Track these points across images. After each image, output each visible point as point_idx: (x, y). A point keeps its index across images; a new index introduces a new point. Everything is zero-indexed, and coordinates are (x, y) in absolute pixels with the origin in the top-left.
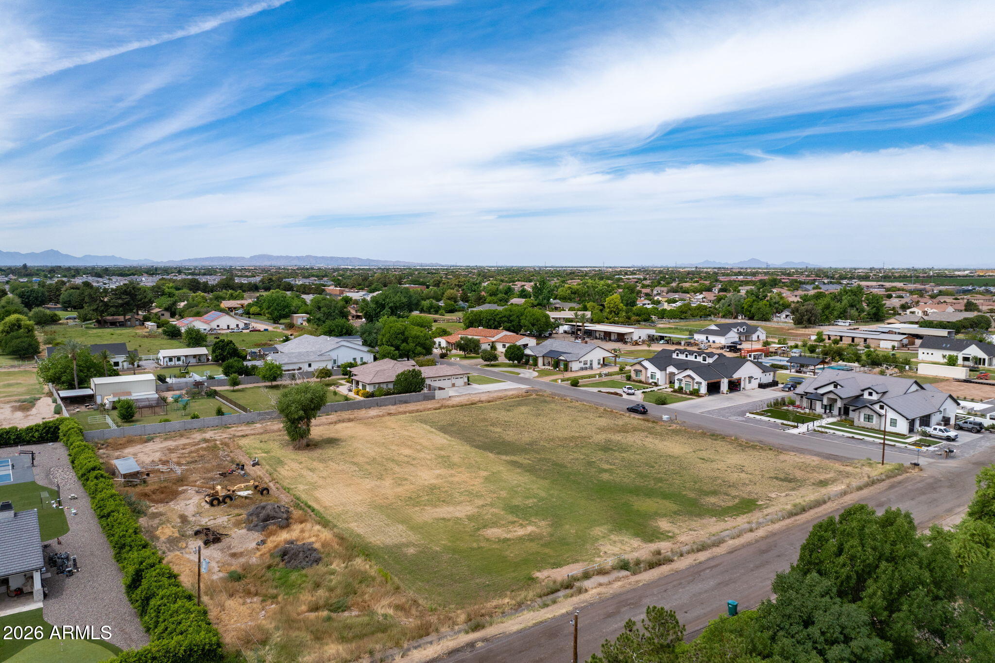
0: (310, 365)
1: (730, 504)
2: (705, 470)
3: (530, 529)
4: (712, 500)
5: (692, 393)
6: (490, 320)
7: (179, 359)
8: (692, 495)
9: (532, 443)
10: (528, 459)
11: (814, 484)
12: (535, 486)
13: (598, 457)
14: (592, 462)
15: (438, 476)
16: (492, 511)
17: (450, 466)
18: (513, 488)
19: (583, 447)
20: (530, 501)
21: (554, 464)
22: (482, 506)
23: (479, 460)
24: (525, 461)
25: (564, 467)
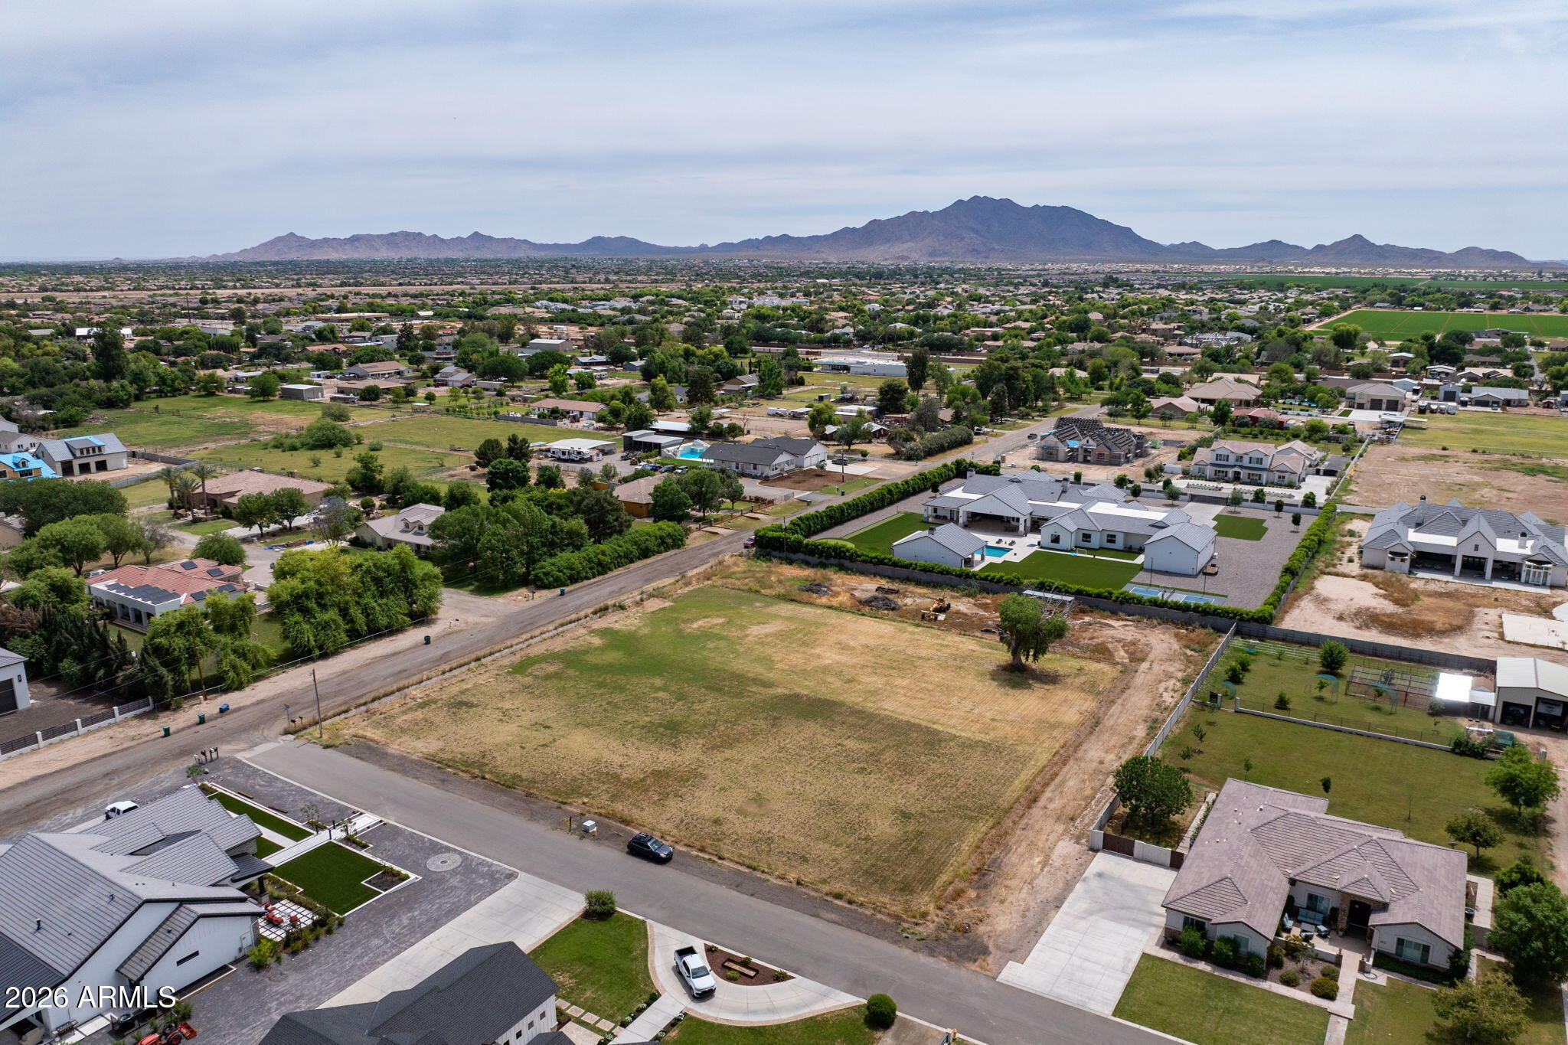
1: (537, 666)
2: (549, 709)
4: (551, 669)
8: (571, 672)
10: (755, 693)
11: (435, 703)
12: (719, 659)
13: (677, 711)
14: (679, 700)
15: (819, 657)
16: (734, 633)
17: (826, 670)
18: (738, 655)
19: (705, 726)
20: (711, 645)
21: (720, 690)
22: (746, 636)
23: (807, 683)
24: (754, 689)
25: (706, 688)
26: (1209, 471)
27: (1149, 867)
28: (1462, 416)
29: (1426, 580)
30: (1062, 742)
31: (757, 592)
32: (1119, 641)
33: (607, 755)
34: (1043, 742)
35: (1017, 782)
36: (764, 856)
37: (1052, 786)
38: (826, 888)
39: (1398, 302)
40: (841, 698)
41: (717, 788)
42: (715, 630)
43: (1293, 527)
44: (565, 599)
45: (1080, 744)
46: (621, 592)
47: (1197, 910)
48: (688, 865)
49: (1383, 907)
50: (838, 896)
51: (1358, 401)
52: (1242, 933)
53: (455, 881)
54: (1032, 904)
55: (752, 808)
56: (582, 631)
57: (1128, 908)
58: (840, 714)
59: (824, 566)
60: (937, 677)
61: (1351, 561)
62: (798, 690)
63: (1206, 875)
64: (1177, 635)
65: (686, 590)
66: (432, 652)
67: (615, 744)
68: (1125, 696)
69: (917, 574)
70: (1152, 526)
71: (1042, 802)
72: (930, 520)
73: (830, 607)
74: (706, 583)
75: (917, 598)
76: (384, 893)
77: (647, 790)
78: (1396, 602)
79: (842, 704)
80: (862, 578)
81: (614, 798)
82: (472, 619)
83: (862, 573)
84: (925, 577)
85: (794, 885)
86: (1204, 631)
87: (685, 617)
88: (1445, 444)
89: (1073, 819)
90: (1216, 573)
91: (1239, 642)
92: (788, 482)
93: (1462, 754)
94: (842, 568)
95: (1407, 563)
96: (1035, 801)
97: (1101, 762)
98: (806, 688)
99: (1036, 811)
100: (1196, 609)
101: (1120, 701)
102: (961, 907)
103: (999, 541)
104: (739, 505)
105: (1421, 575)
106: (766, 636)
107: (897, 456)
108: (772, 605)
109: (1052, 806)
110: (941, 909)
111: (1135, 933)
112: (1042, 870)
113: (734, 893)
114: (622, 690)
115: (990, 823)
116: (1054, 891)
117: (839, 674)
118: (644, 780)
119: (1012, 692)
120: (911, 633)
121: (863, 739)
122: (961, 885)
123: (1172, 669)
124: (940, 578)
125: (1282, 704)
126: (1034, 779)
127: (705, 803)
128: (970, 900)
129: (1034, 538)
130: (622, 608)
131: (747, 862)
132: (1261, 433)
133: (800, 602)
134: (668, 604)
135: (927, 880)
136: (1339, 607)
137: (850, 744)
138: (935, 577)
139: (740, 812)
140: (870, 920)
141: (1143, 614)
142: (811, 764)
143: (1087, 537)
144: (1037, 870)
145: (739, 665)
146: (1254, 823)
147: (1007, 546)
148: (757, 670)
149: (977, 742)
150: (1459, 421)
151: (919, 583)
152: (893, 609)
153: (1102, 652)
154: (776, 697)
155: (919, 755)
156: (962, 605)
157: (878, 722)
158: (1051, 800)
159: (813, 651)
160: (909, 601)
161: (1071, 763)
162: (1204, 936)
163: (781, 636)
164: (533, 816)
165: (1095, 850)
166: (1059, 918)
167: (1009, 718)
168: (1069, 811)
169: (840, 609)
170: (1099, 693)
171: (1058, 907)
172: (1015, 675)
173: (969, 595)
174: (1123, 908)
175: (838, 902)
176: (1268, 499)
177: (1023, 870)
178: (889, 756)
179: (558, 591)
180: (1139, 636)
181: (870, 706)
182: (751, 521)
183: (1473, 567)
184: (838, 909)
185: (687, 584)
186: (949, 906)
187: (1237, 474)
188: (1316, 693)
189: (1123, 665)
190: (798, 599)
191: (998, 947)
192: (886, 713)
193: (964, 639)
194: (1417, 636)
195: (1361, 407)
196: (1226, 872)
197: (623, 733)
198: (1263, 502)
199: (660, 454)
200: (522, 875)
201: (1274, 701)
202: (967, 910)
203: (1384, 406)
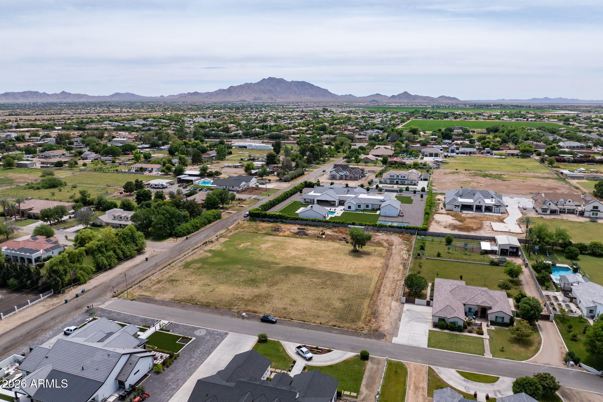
1: (192, 265)
2: (205, 279)
3: (241, 246)
4: (198, 265)
8: (206, 266)
11: (162, 281)
12: (256, 257)
13: (251, 275)
14: (250, 272)
15: (290, 253)
16: (256, 248)
17: (294, 257)
18: (262, 255)
19: (264, 279)
20: (251, 252)
21: (262, 267)
22: (261, 248)
23: (290, 262)
24: (274, 266)
25: (257, 267)
26: (388, 181)
27: (420, 306)
28: (458, 158)
29: (466, 214)
30: (379, 273)
31: (257, 233)
32: (383, 240)
33: (235, 292)
34: (374, 274)
35: (371, 286)
36: (305, 317)
37: (382, 287)
38: (330, 324)
39: (425, 117)
40: (304, 266)
41: (279, 298)
42: (249, 247)
43: (421, 199)
44: (189, 240)
45: (385, 273)
46: (208, 236)
47: (442, 315)
48: (282, 323)
49: (490, 308)
50: (335, 326)
51: (425, 154)
52: (456, 320)
53: (208, 337)
54: (392, 321)
55: (293, 303)
56: (202, 251)
57: (420, 318)
58: (306, 271)
59: (276, 222)
60: (332, 256)
61: (442, 209)
62: (289, 265)
63: (442, 306)
64: (399, 237)
65: (231, 234)
66: (151, 263)
67: (236, 288)
68: (392, 257)
69: (310, 223)
70: (380, 201)
71: (382, 291)
72: (304, 203)
73: (285, 236)
74: (237, 231)
75: (312, 230)
76: (187, 345)
77: (256, 302)
78: (460, 221)
79: (305, 268)
80: (291, 225)
81: (246, 305)
82: (158, 250)
83: (291, 223)
84: (313, 223)
85: (319, 324)
86: (407, 234)
87: (236, 243)
88: (457, 168)
89: (393, 295)
90: (403, 216)
91: (419, 237)
92: (246, 192)
93: (493, 265)
94: (282, 222)
95: (460, 208)
96: (380, 291)
97: (394, 278)
98: (291, 264)
99: (381, 294)
100: (404, 228)
101: (391, 259)
102: (373, 324)
103: (330, 209)
104: (234, 202)
105: (464, 212)
106: (268, 247)
107: (280, 180)
108: (264, 237)
109: (385, 292)
110: (367, 325)
111: (425, 325)
112: (390, 311)
113: (302, 329)
114: (228, 270)
115: (369, 299)
116: (396, 316)
117: (299, 258)
118: (253, 299)
119: (357, 259)
120: (316, 242)
121: (318, 278)
122: (369, 318)
123: (402, 247)
124: (318, 223)
125: (439, 255)
126: (376, 285)
127: (278, 304)
128: (374, 322)
129: (342, 208)
130: (212, 242)
131: (301, 319)
132: (399, 167)
133: (273, 235)
134: (227, 239)
135: (359, 318)
136: (444, 224)
137: (314, 280)
138: (316, 223)
139: (290, 305)
140: (347, 331)
141: (387, 231)
142: (305, 288)
143: (359, 206)
144: (389, 311)
145: (264, 258)
146: (450, 290)
147: (333, 211)
148: (271, 259)
149: (354, 275)
150: (458, 160)
151: (311, 226)
152: (307, 235)
153: (379, 244)
154: (282, 267)
155: (338, 281)
156: (328, 232)
157: (320, 272)
158: (384, 290)
159: (287, 251)
160: (310, 232)
161: (385, 279)
162: (445, 323)
163: (273, 247)
164: (222, 314)
165: (404, 303)
166: (402, 324)
167: (360, 267)
168: (391, 293)
169: (288, 236)
170: (384, 257)
171: (400, 321)
172: (356, 253)
173: (329, 228)
174: (418, 318)
175: (335, 327)
176: (410, 190)
177: (385, 311)
178: (329, 282)
179: (185, 238)
180: (388, 238)
181: (315, 267)
182: (241, 208)
183: (479, 208)
184: (336, 330)
185: (231, 232)
186: (369, 324)
187: (397, 181)
188: (447, 251)
189: (387, 247)
190: (273, 234)
191: (388, 334)
192: (321, 269)
193: (334, 243)
194: (469, 231)
195: (426, 156)
196: (448, 303)
197: (237, 284)
198: (409, 191)
199: (192, 184)
200: (230, 333)
201: (436, 254)
202: (374, 325)
203: (434, 155)
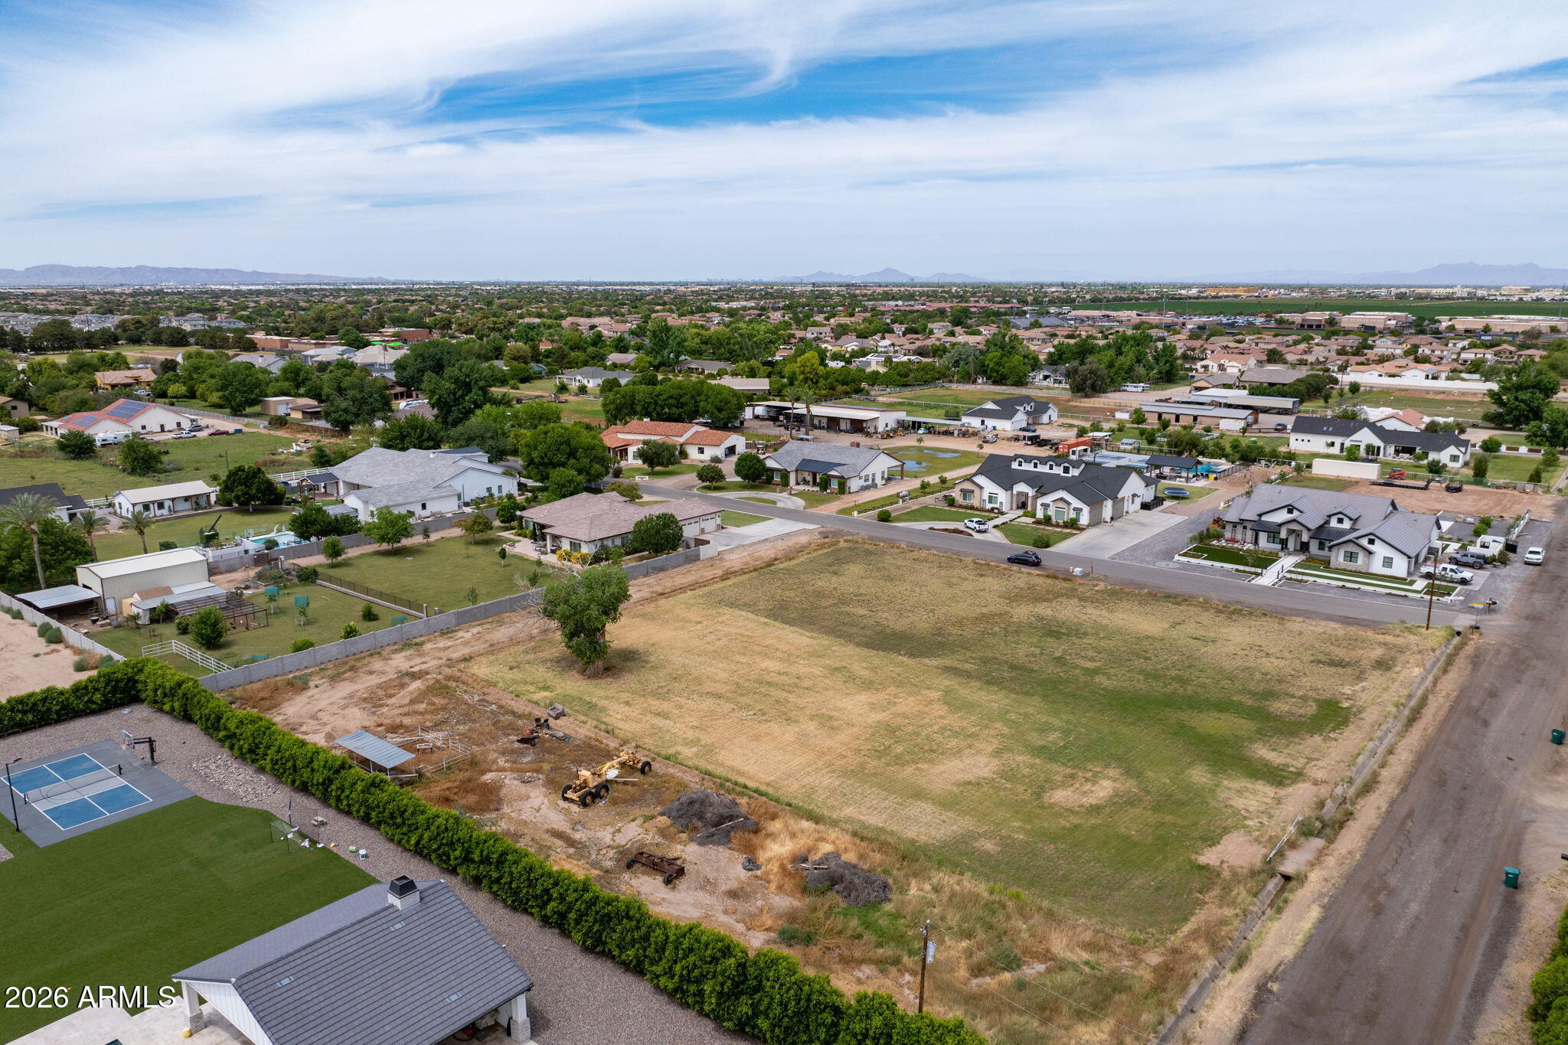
0: (424, 506)
1: (1311, 710)
3: (1107, 785)
4: (1282, 706)
5: (1066, 525)
6: (649, 404)
7: (161, 505)
8: (1248, 701)
9: (939, 631)
10: (966, 661)
12: (1031, 710)
13: (1058, 648)
14: (1060, 658)
15: (873, 707)
16: (1021, 760)
17: (868, 685)
18: (1003, 715)
19: (1017, 632)
20: (1053, 736)
21: (1013, 667)
22: (997, 753)
23: (897, 670)
24: (967, 666)
25: (1032, 671)
40: (858, 650)
58: (864, 636)
62: (910, 662)
67: (1105, 622)
73: (820, 818)
77: (1048, 592)
79: (858, 645)
81: (1074, 590)
98: (900, 664)
106: (959, 752)
108: (954, 840)
117: (851, 678)
118: (1056, 599)
127: (994, 584)
134: (1210, 854)
154: (939, 656)
163: (929, 751)
181: (825, 641)
192: (809, 634)
200: (1106, 558)
